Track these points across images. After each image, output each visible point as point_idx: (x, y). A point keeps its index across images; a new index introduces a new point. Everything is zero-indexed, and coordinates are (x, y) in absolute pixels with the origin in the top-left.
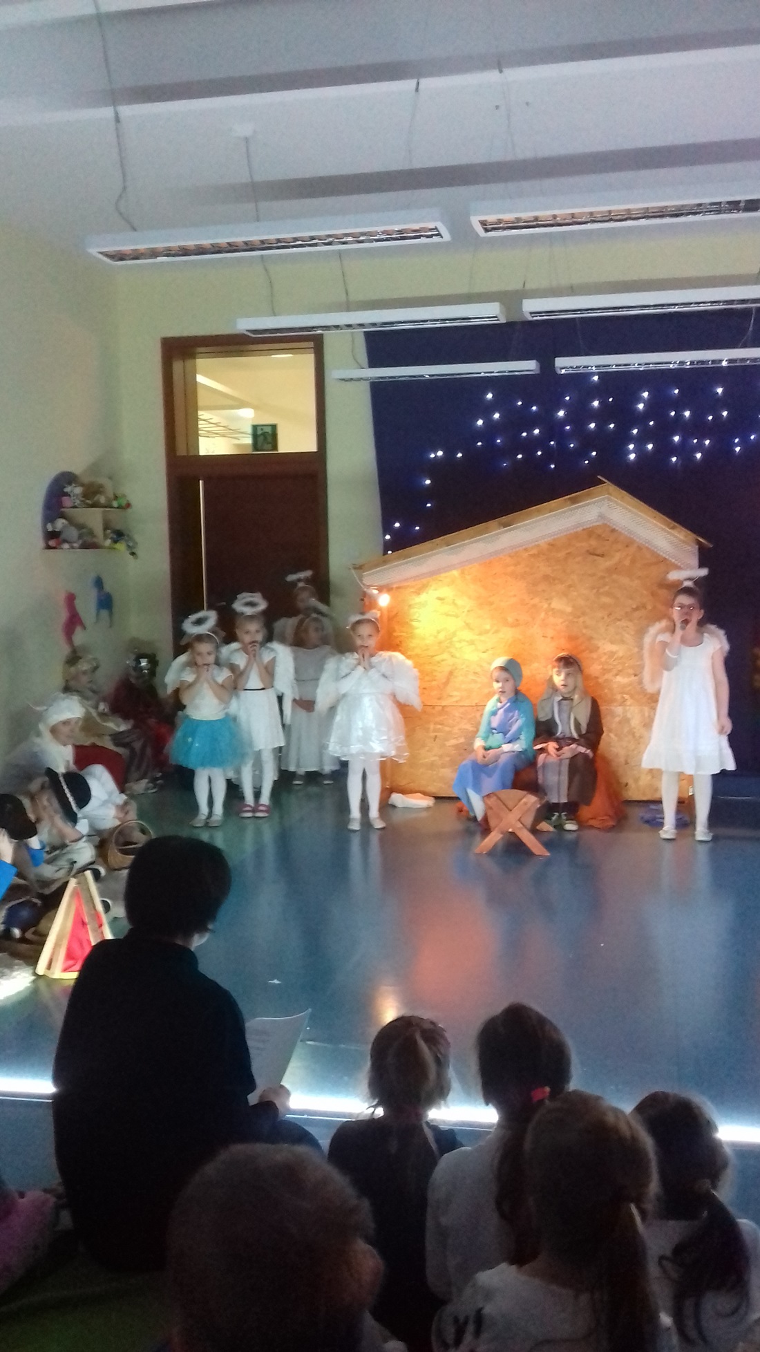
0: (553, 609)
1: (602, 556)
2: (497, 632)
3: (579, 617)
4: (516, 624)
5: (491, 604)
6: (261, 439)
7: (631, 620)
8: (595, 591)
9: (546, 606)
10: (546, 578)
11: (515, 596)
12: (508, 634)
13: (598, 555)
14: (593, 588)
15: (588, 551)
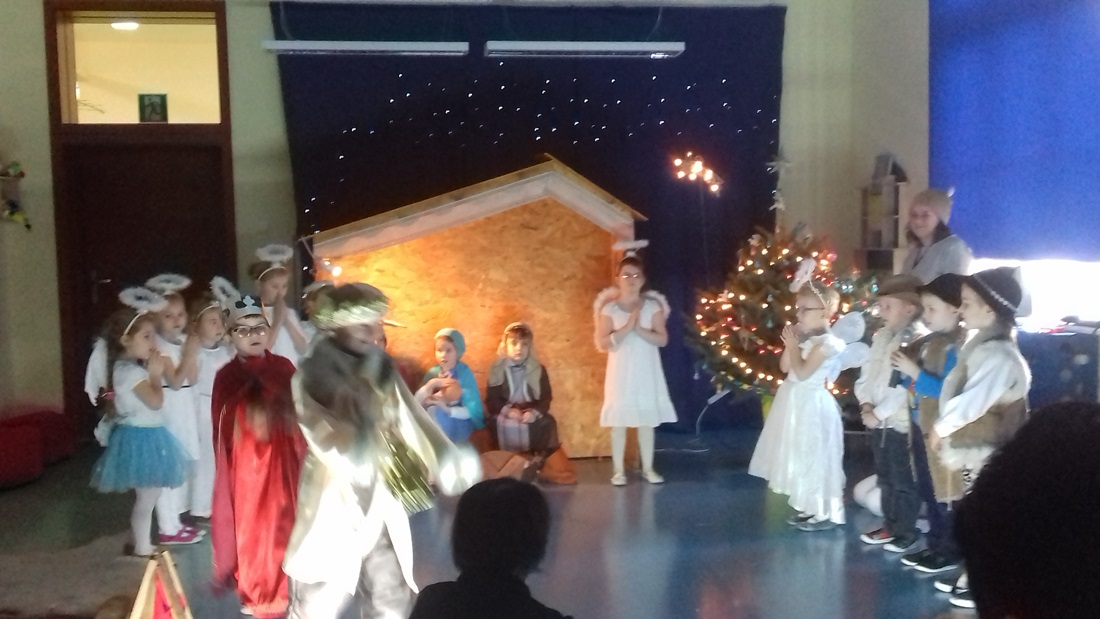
0: (490, 280)
1: (535, 229)
2: (436, 302)
3: (515, 286)
4: (456, 294)
5: (432, 274)
6: (148, 110)
7: (562, 289)
8: (529, 262)
9: (483, 277)
10: (483, 249)
11: (454, 267)
12: (446, 305)
13: (532, 228)
14: (528, 259)
15: (522, 225)
